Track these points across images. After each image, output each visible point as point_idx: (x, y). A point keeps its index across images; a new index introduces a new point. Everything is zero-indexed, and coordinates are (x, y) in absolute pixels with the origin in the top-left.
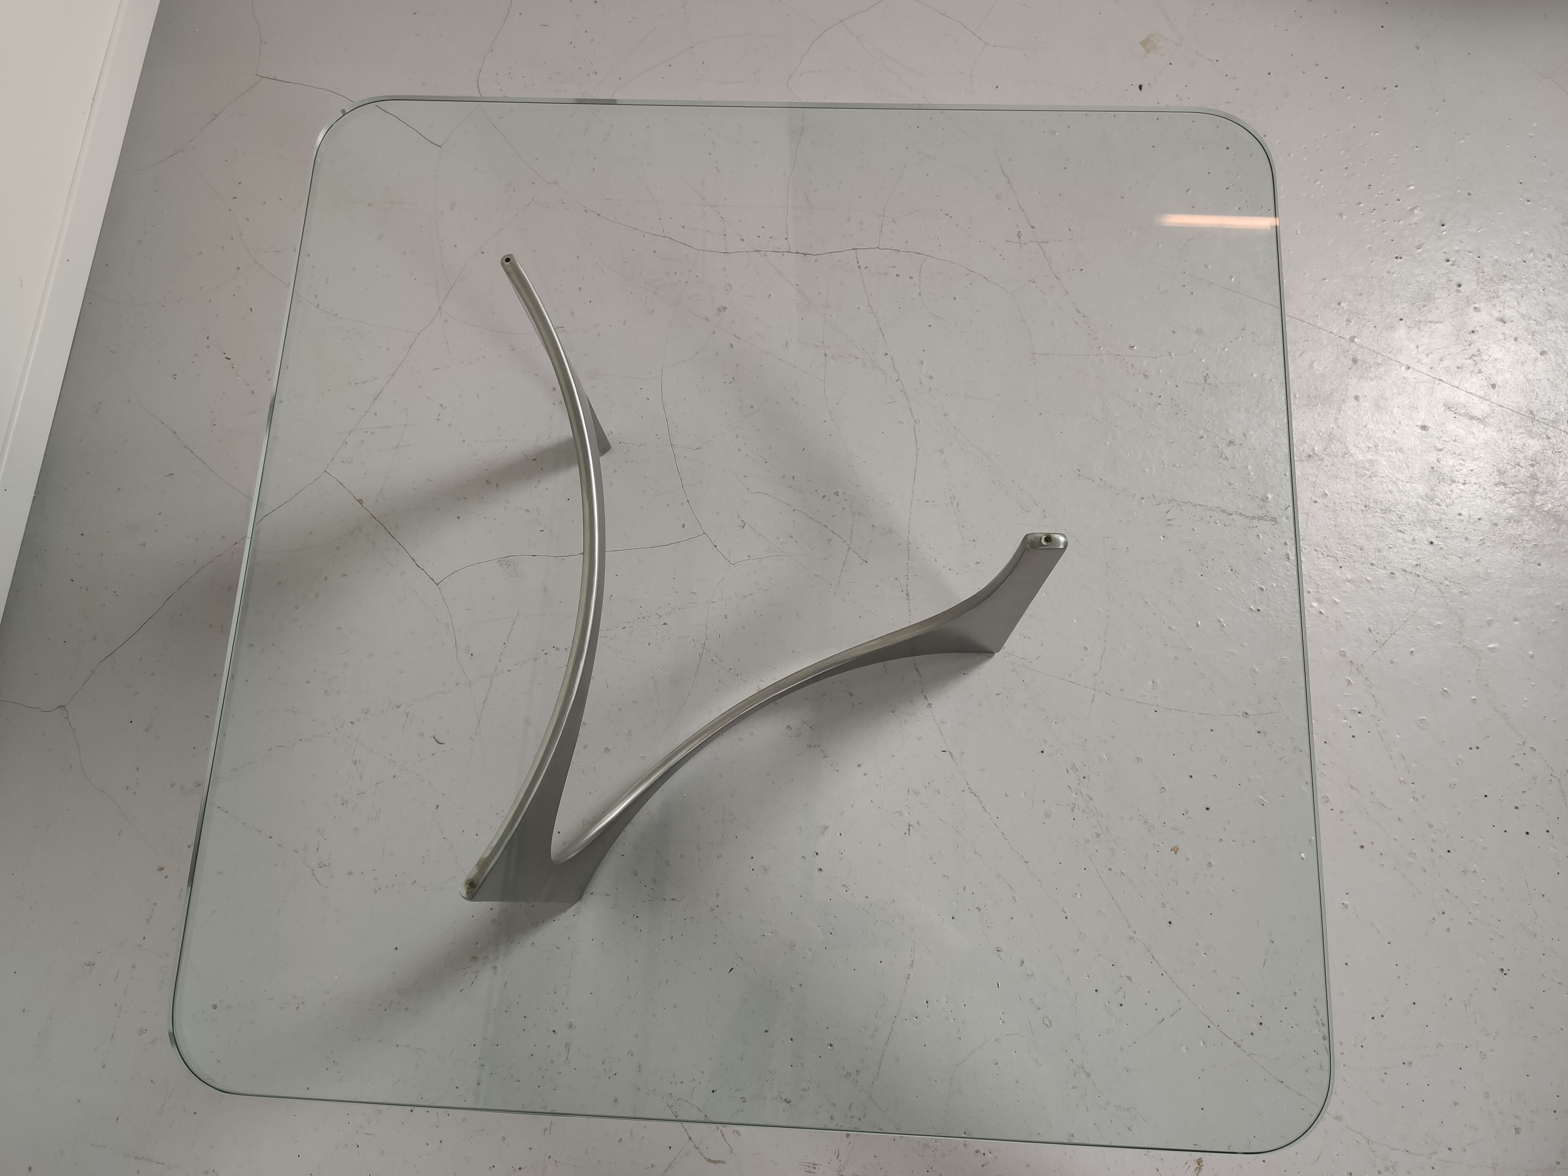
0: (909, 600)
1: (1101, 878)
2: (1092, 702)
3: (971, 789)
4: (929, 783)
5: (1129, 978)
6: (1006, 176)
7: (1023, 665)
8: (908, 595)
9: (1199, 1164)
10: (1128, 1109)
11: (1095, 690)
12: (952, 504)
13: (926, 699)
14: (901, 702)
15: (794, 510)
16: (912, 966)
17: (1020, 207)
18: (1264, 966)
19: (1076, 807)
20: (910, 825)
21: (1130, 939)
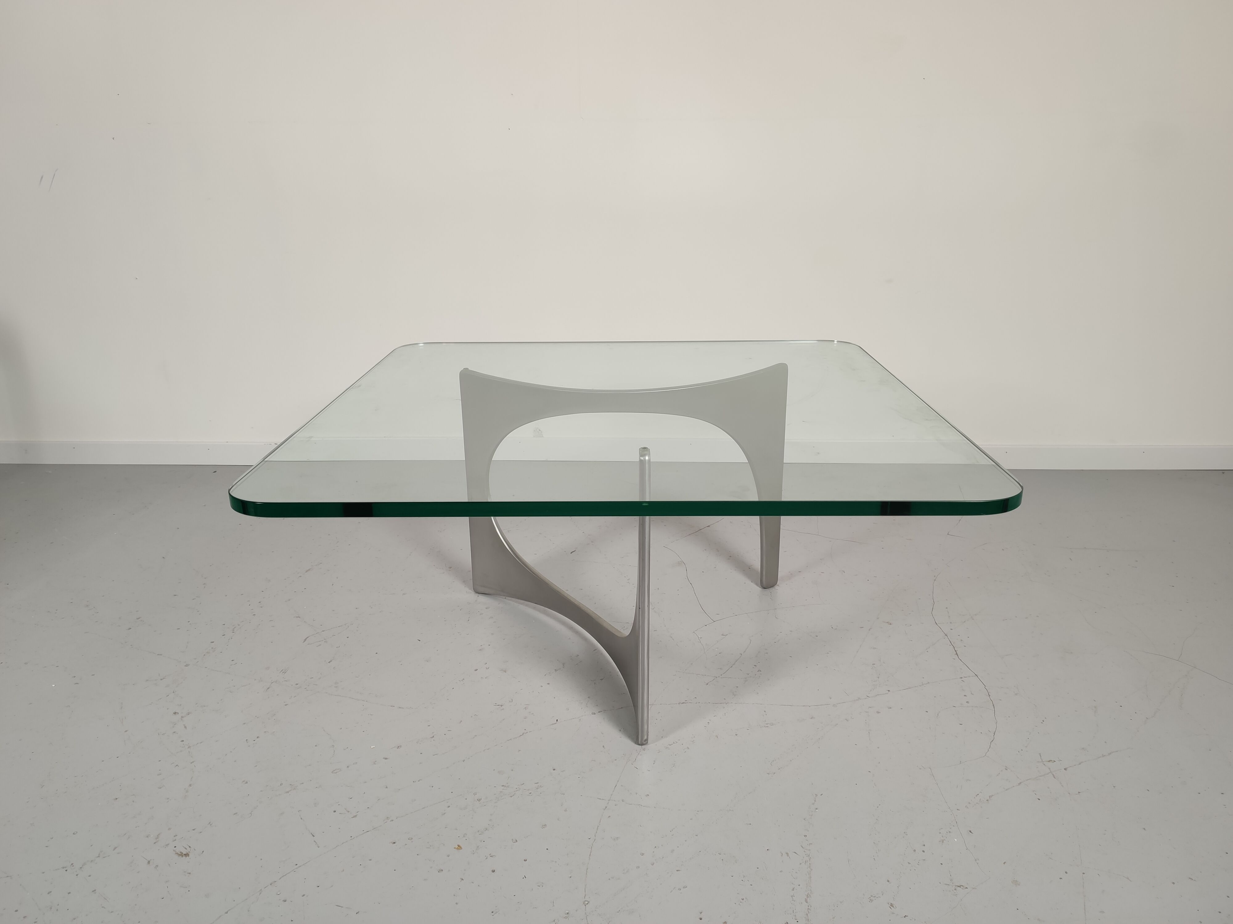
0: (679, 704)
1: (442, 801)
2: (598, 798)
3: (526, 733)
4: (533, 714)
5: (355, 816)
6: (1110, 754)
7: (630, 760)
8: (683, 703)
9: (185, 855)
10: (251, 813)
11: (609, 800)
12: (767, 724)
13: (599, 712)
14: (596, 701)
15: (741, 654)
16: (400, 708)
17: (1082, 762)
18: (337, 906)
19: (505, 788)
20: (502, 706)
21: (387, 817)
